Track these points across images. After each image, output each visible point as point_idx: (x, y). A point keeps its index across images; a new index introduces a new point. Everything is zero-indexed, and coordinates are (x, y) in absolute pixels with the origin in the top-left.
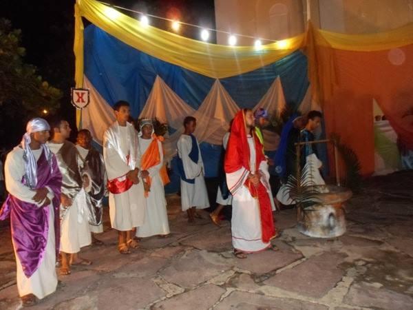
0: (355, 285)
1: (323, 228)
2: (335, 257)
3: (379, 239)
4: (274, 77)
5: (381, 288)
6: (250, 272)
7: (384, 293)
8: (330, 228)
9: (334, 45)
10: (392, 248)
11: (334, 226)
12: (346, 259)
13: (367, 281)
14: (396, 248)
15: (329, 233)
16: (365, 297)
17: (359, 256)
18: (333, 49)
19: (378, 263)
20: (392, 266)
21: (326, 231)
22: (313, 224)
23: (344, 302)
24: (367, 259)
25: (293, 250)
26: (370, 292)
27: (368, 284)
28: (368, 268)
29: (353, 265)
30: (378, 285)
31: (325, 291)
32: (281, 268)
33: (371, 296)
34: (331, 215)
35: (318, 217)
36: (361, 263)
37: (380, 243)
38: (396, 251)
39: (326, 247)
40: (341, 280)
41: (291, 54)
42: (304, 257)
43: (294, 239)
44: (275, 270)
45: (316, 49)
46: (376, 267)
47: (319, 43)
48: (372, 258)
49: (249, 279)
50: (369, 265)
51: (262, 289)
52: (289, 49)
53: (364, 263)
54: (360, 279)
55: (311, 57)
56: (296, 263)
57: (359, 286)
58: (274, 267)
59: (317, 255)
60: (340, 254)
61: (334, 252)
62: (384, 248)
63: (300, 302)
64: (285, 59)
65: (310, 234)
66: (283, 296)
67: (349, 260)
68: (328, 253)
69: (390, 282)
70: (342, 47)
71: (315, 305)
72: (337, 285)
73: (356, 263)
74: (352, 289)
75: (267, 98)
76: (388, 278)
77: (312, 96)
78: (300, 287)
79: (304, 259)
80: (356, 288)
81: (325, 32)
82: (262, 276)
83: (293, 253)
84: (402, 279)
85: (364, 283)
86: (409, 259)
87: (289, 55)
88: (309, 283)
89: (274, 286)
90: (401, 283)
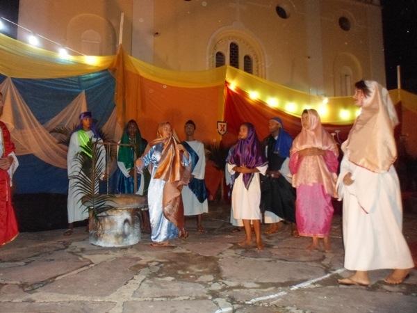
0: (147, 281)
1: (117, 236)
2: (128, 261)
3: (173, 245)
4: (78, 90)
5: (173, 280)
6: (19, 283)
7: (175, 284)
8: (124, 235)
9: (142, 74)
10: (184, 251)
11: (129, 234)
12: (139, 262)
13: (159, 277)
14: (188, 250)
15: (123, 241)
16: (157, 289)
17: (153, 259)
18: (141, 77)
19: (171, 262)
20: (184, 263)
21: (120, 239)
22: (106, 232)
23: (133, 296)
24: (160, 260)
25: (81, 259)
26: (162, 285)
27: (160, 279)
28: (161, 267)
29: (146, 266)
30: (170, 279)
31: (113, 289)
32: (62, 275)
33: (162, 288)
34: (126, 221)
35: (112, 223)
36: (154, 264)
37: (173, 247)
38: (188, 252)
39: (119, 254)
40: (133, 278)
41: (100, 72)
42: (93, 263)
43: (83, 250)
44: (55, 277)
45: (125, 74)
46: (169, 266)
47: (128, 68)
48: (165, 258)
49: (16, 288)
50: (162, 265)
51: (33, 296)
52: (97, 67)
53: (156, 263)
54: (153, 276)
55: (119, 80)
56: (82, 269)
57: (151, 282)
58: (54, 275)
59: (108, 261)
60: (134, 259)
61: (126, 257)
62: (177, 251)
63: (83, 303)
64: (92, 75)
65: (101, 243)
66: (61, 300)
67: (143, 262)
68: (120, 258)
69: (181, 275)
70: (150, 78)
71: (100, 303)
72: (127, 283)
73: (149, 264)
74: (143, 284)
75: (68, 111)
76: (180, 272)
77: (117, 119)
78: (84, 289)
79: (93, 265)
80: (148, 283)
81: (136, 60)
82: (35, 284)
83: (81, 261)
84: (193, 271)
85: (157, 278)
86: (199, 257)
87: (97, 72)
88: (96, 284)
89: (50, 292)
90: (192, 275)
